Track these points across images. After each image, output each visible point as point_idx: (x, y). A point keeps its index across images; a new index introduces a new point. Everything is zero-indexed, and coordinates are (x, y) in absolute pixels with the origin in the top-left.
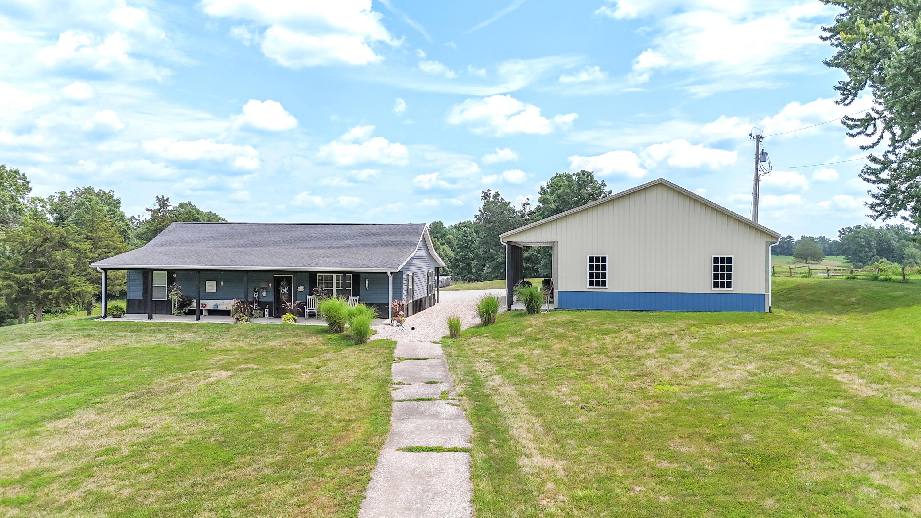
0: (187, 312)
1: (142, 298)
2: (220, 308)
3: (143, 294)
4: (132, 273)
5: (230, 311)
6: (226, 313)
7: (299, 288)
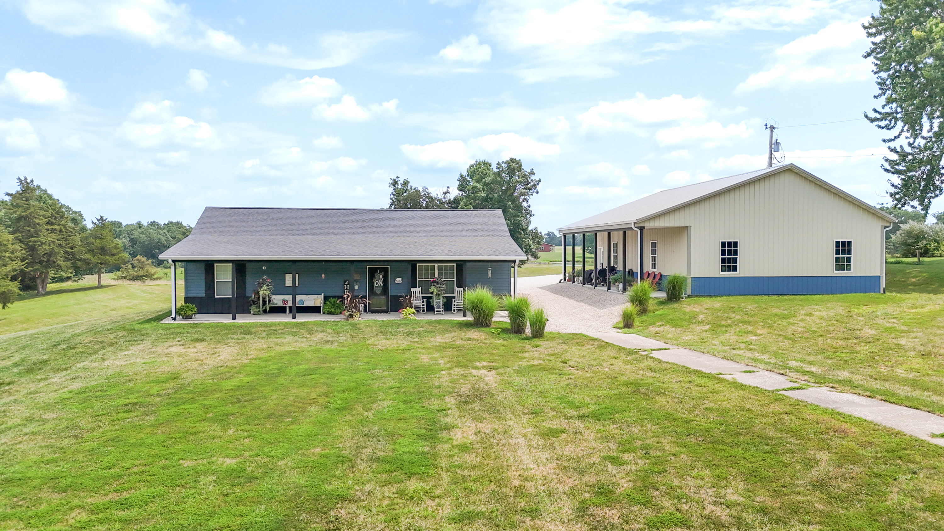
0: (268, 309)
1: (204, 295)
2: (306, 304)
3: (206, 291)
4: (191, 265)
5: (320, 307)
6: (315, 310)
7: (397, 279)
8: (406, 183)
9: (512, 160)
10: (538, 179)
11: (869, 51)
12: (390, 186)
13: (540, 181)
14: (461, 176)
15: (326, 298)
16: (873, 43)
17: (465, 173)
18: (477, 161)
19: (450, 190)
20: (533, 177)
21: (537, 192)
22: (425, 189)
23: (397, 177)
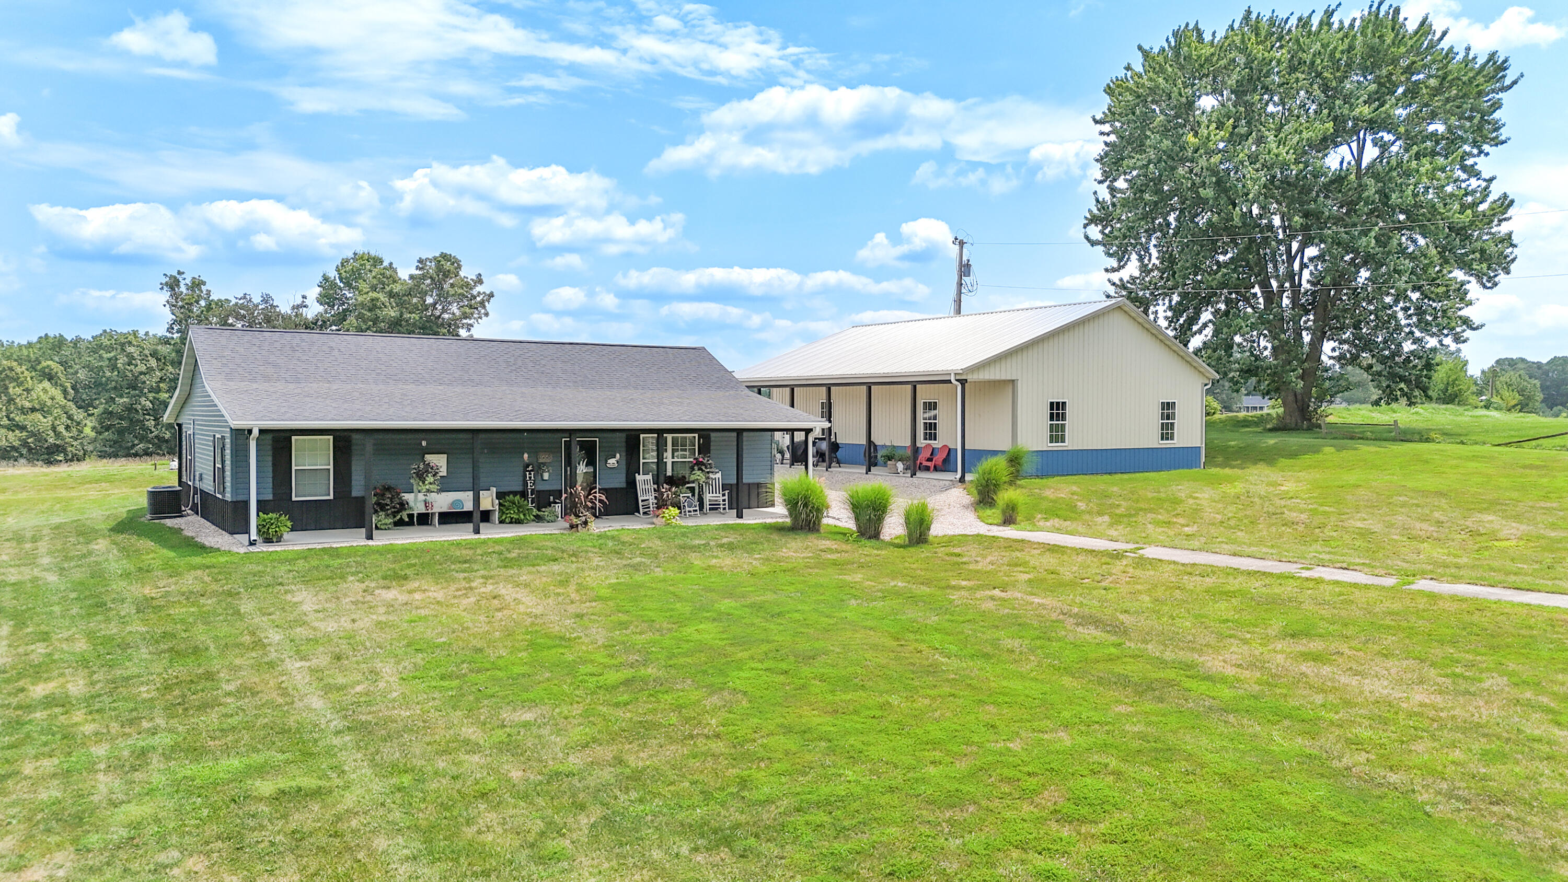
1: (270, 497)
3: (274, 489)
5: (492, 511)
7: (609, 461)
8: (197, 284)
9: (444, 256)
10: (488, 292)
11: (1102, 154)
12: (162, 289)
13: (491, 295)
14: (326, 278)
15: (500, 495)
16: (1106, 144)
17: (333, 274)
18: (355, 254)
19: (307, 302)
20: (479, 288)
21: (487, 314)
22: (266, 299)
23: (180, 273)
